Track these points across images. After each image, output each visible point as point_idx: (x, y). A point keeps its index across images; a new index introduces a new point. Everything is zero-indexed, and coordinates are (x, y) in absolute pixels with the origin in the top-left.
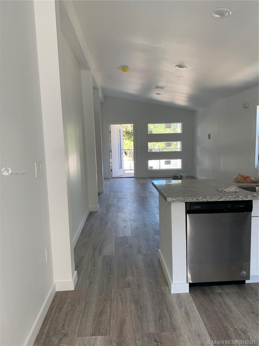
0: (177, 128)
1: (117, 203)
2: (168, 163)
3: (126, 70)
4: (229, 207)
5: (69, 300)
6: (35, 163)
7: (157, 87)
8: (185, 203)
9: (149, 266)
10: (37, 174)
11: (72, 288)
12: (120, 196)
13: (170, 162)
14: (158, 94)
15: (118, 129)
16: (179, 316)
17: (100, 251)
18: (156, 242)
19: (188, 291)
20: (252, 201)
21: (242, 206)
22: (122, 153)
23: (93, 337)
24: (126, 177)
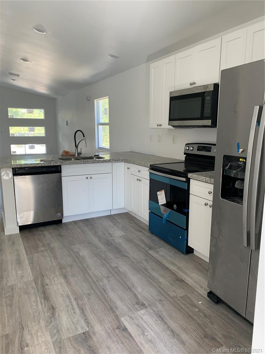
0: (38, 114)
2: (32, 148)
8: (12, 169)
13: (34, 147)
14: (14, 80)
16: (6, 245)
19: (19, 232)
20: (60, 166)
21: (54, 169)
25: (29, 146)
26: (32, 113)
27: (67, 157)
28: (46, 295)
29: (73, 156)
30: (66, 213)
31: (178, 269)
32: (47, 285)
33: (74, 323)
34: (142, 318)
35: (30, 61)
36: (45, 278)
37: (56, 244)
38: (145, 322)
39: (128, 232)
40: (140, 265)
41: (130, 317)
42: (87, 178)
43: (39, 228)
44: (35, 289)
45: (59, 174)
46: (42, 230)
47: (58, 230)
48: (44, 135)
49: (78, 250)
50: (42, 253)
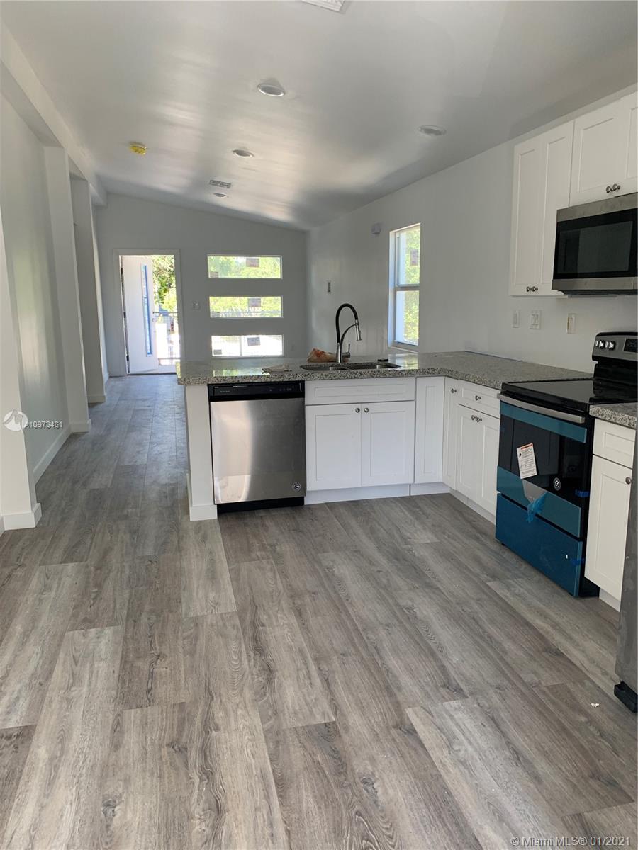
0: (270, 268)
1: (130, 418)
2: (254, 342)
3: (140, 150)
4: (270, 390)
5: (26, 537)
7: (216, 184)
8: (207, 387)
9: (166, 497)
11: (32, 526)
12: (141, 408)
13: (259, 341)
14: (220, 195)
15: (141, 265)
17: (85, 484)
19: (216, 517)
20: (303, 383)
21: (290, 389)
22: (151, 319)
23: (63, 564)
24: (163, 372)
25: (248, 339)
26: (255, 266)
27: (319, 364)
28: (259, 642)
29: (332, 361)
30: (311, 484)
31: (553, 627)
32: (263, 625)
33: (307, 704)
34: (451, 717)
35: (251, 154)
36: (260, 611)
37: (287, 548)
38: (457, 725)
39: (446, 537)
40: (463, 610)
41: (426, 710)
42: (359, 409)
43: (255, 511)
44: (238, 629)
45: (300, 399)
46: (261, 517)
47: (294, 518)
48: (279, 315)
49: (331, 564)
50: (258, 561)
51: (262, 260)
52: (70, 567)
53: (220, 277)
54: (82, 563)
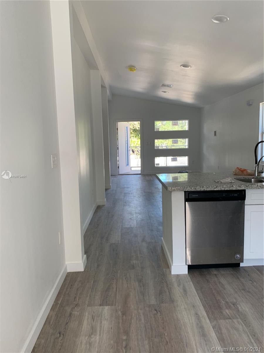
0: (183, 125)
1: (123, 197)
2: (174, 160)
3: (133, 69)
4: (224, 195)
5: (79, 279)
6: (52, 156)
7: (164, 85)
8: (184, 193)
9: (152, 252)
10: (53, 165)
11: (82, 269)
12: (127, 192)
13: (177, 159)
14: (165, 92)
15: (125, 126)
16: (177, 292)
17: (107, 240)
18: (159, 232)
19: (187, 273)
20: (245, 191)
21: (236, 195)
22: (129, 150)
23: (102, 307)
24: (133, 174)
25: (172, 158)
26: (176, 125)
27: (245, 177)
29: (252, 175)
35: (190, 66)
45: (242, 201)
48: (187, 147)
50: (230, 320)
51: (180, 122)
52: (106, 310)
53: (160, 130)
54: (113, 307)
